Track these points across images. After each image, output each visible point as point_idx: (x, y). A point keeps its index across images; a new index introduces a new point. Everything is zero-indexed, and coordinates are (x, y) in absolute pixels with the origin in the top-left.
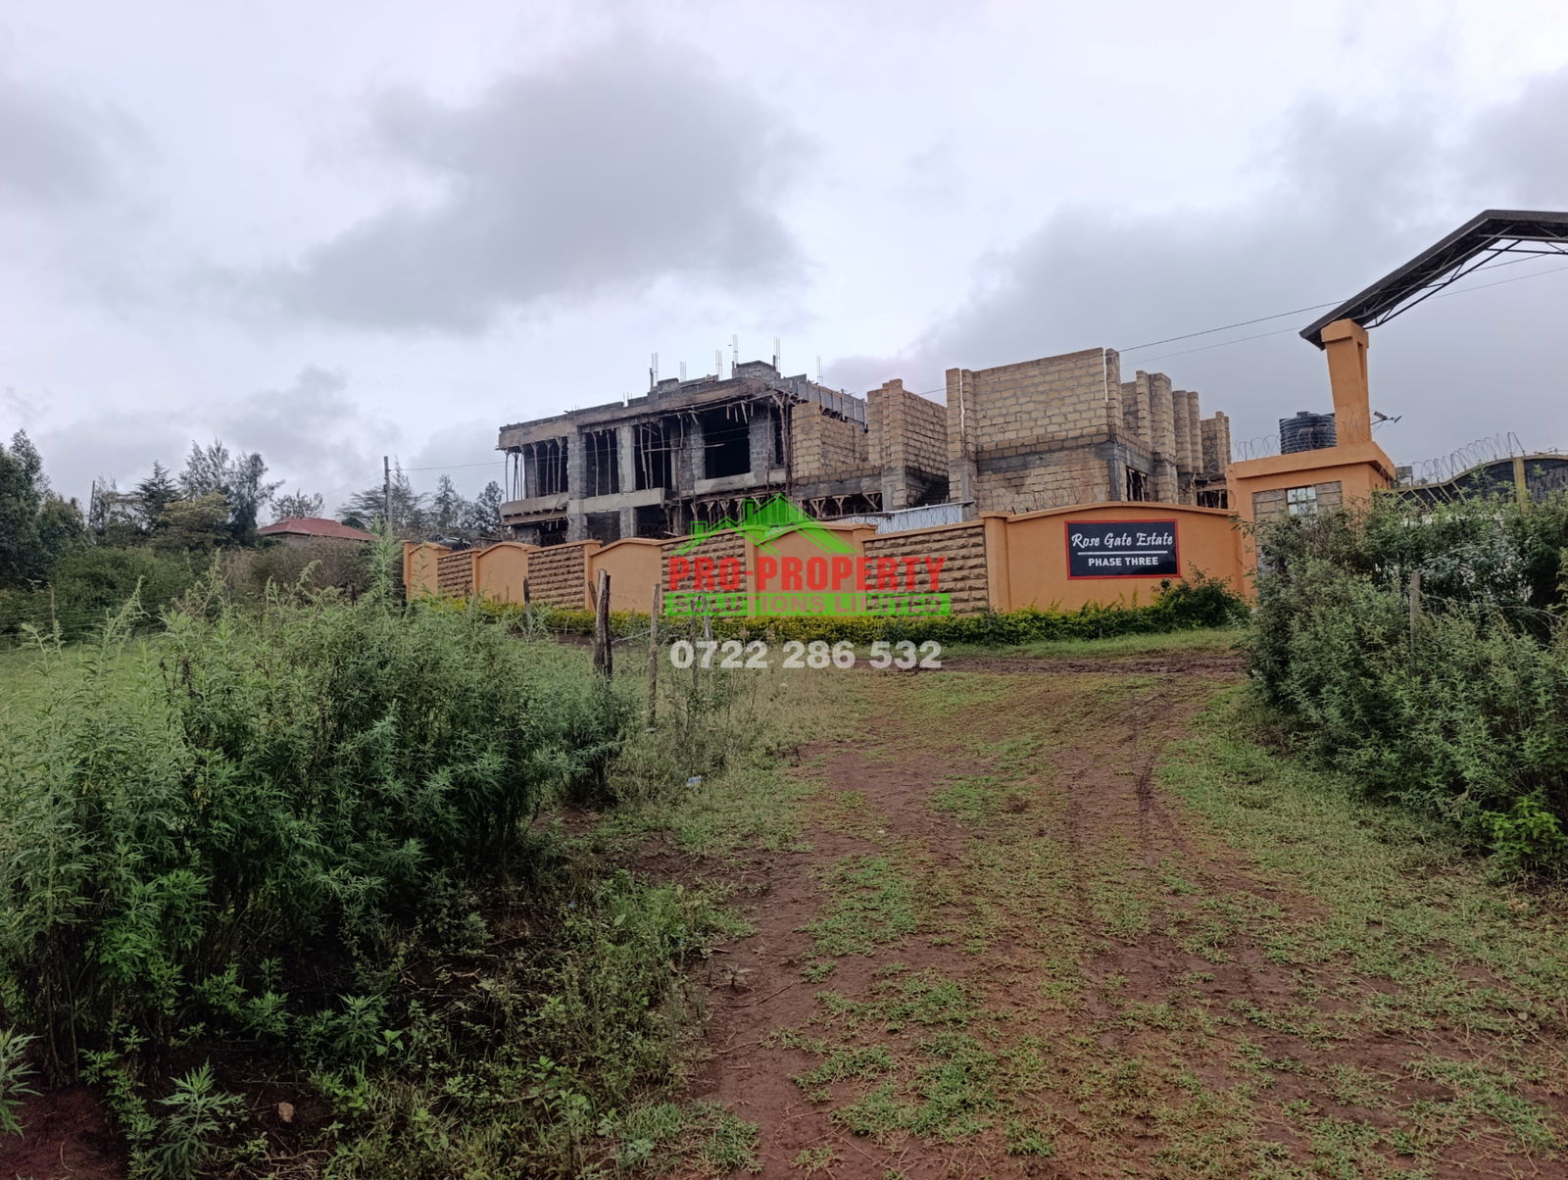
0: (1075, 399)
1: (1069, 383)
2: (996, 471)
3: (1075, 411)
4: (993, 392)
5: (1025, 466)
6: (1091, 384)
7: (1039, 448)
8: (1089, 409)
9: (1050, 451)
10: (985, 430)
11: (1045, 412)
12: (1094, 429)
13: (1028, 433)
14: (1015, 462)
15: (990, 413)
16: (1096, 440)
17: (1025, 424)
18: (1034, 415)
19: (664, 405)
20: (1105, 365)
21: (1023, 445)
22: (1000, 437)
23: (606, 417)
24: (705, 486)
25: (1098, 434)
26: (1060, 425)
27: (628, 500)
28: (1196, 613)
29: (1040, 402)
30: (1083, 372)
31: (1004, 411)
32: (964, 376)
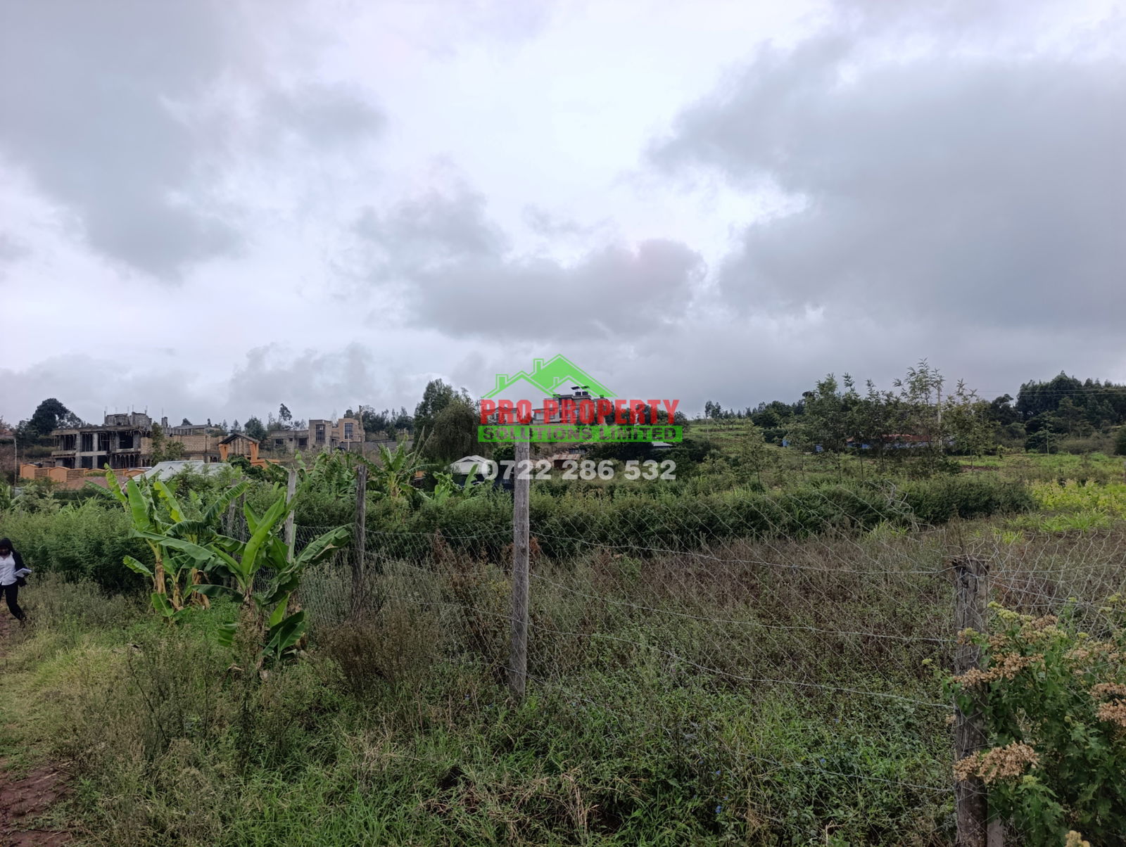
19: (108, 429)
23: (90, 430)
24: (119, 451)
27: (95, 453)
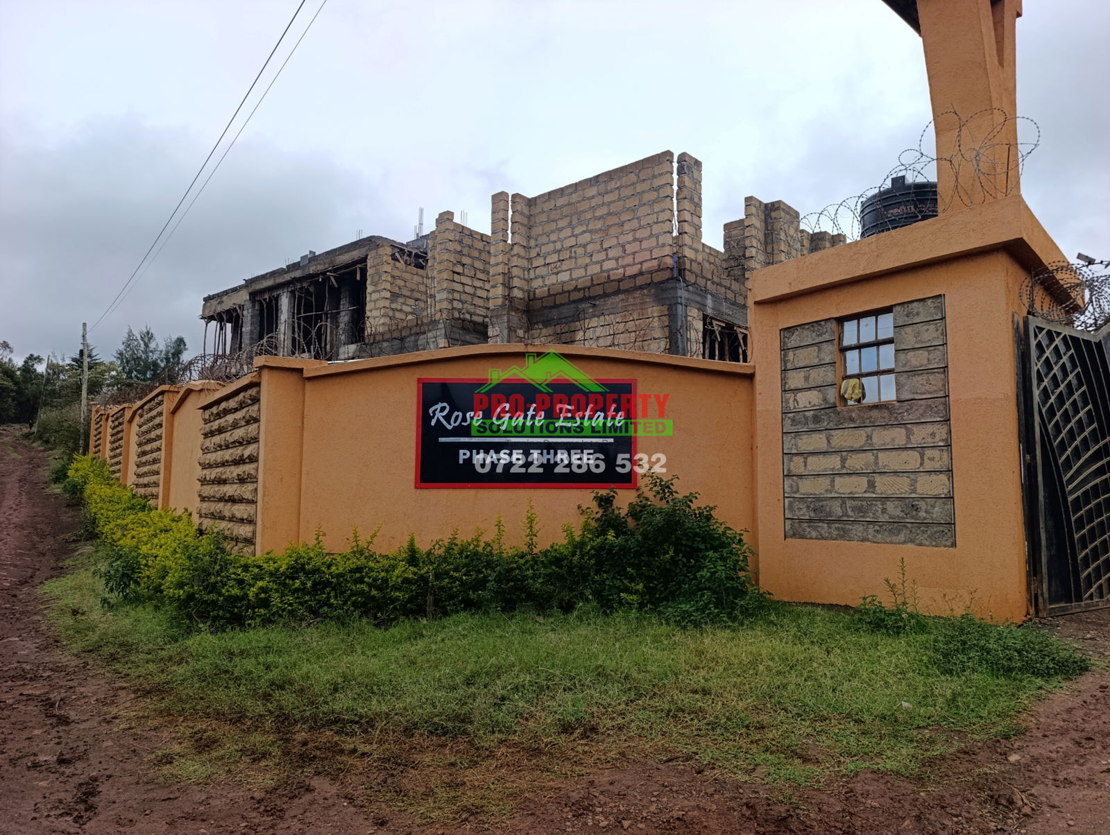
0: (635, 224)
1: (630, 203)
2: (547, 324)
3: (635, 240)
4: (548, 222)
5: (577, 317)
6: (654, 202)
7: (593, 292)
8: (651, 236)
9: (606, 295)
10: (538, 271)
11: (601, 244)
12: (655, 263)
13: (581, 272)
14: (566, 311)
15: (544, 249)
16: (658, 277)
17: (580, 261)
18: (590, 248)
19: (312, 269)
20: (675, 176)
21: (576, 289)
22: (552, 280)
23: (270, 283)
25: (659, 270)
26: (617, 260)
28: (637, 567)
29: (596, 231)
30: (645, 186)
31: (558, 246)
32: (513, 202)
